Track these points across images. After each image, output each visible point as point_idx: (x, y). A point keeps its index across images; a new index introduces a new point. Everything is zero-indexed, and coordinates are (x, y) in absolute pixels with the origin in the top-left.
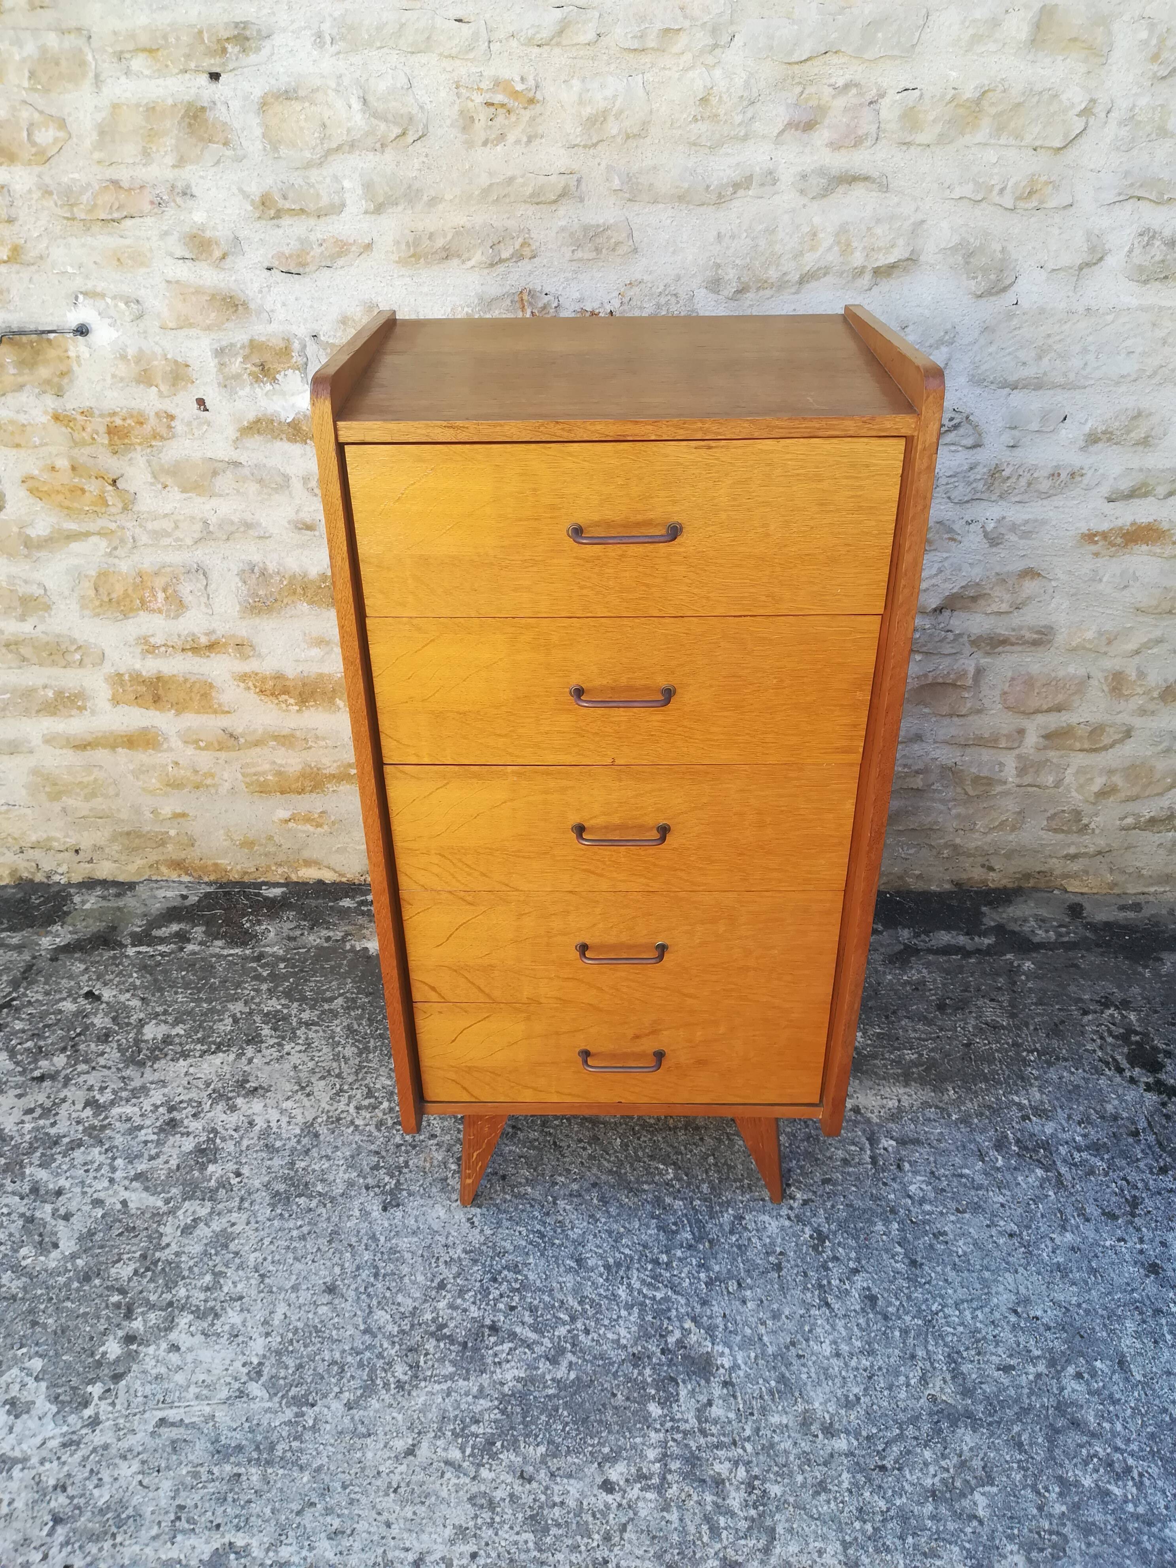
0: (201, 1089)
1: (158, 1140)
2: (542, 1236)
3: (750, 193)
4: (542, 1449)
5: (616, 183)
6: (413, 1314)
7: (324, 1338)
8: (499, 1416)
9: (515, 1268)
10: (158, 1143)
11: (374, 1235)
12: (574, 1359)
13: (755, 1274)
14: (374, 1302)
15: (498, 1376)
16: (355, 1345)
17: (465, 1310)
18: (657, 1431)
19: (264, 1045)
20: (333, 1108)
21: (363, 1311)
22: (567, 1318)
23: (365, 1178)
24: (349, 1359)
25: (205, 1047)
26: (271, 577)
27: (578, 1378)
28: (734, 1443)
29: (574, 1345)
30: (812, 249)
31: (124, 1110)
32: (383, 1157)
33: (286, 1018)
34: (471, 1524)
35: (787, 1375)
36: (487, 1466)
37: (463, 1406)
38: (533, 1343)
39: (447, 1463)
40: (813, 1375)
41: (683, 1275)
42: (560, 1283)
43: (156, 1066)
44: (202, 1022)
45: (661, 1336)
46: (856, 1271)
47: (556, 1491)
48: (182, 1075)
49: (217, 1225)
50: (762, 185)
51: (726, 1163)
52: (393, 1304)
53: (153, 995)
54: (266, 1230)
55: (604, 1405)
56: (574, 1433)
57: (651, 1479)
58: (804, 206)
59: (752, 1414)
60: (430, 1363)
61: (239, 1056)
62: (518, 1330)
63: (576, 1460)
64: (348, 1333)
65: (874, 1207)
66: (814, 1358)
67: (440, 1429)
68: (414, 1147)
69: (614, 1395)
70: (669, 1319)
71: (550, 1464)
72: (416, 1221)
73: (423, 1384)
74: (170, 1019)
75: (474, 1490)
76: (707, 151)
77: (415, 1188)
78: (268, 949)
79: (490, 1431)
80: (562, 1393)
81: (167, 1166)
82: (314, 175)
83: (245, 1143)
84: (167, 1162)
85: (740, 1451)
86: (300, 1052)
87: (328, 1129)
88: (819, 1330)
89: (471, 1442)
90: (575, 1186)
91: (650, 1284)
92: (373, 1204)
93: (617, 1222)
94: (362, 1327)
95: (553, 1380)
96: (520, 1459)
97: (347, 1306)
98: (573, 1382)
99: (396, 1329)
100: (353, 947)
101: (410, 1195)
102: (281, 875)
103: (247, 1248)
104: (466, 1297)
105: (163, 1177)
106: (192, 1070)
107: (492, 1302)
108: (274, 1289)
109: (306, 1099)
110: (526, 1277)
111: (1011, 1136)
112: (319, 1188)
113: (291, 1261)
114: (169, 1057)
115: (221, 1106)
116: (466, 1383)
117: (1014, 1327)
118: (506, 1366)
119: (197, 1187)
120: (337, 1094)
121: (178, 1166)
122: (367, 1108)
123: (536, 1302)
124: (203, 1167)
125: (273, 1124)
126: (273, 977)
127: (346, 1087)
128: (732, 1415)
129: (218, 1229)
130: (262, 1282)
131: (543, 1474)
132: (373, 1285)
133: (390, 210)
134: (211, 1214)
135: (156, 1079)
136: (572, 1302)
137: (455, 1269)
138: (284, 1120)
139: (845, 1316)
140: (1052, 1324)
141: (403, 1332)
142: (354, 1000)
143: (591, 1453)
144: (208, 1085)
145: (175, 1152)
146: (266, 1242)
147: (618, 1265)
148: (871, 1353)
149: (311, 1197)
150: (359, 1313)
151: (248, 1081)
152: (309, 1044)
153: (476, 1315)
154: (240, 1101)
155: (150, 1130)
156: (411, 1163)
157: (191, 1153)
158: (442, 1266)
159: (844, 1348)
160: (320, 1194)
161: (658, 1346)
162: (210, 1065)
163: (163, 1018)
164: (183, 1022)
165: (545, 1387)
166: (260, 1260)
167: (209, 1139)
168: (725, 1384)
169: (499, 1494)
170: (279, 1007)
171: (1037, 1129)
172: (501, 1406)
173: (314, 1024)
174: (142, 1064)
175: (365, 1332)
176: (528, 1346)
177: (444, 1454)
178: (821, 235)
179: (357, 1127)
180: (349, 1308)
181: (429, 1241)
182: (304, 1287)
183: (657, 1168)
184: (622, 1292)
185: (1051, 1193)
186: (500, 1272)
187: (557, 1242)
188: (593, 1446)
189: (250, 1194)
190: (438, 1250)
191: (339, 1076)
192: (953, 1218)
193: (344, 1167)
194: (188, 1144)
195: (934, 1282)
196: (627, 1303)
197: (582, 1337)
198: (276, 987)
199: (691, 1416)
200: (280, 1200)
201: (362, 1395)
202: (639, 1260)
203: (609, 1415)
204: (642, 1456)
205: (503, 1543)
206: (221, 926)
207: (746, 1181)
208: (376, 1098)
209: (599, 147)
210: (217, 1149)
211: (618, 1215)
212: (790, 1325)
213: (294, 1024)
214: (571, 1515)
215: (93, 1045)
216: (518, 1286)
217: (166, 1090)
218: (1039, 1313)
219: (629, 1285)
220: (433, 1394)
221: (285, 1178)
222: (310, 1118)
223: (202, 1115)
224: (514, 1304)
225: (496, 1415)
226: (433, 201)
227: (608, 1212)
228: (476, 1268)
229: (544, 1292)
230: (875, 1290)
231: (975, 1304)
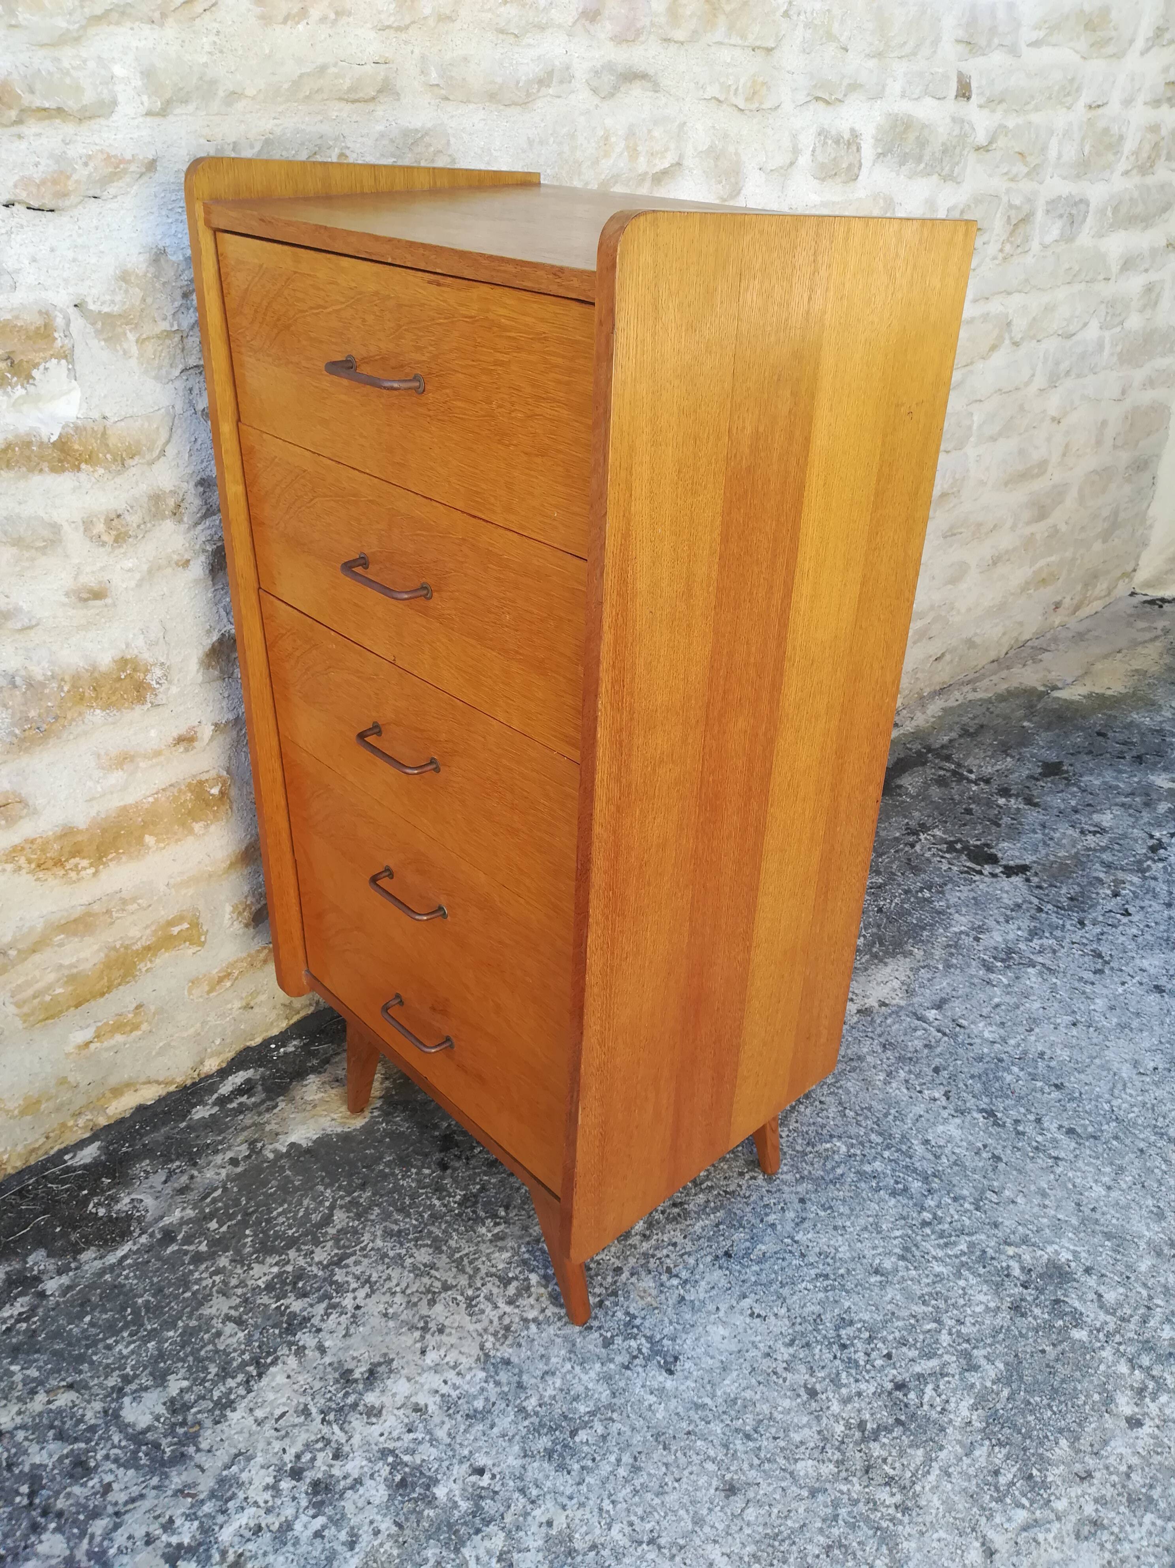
0: (302, 1425)
1: (330, 1519)
2: (826, 1277)
3: (551, 91)
4: (1063, 1443)
5: (434, 76)
6: (825, 1439)
7: (789, 1537)
8: (1004, 1451)
9: (844, 1322)
10: (337, 1522)
11: (695, 1404)
12: (983, 1352)
13: (991, 1175)
14: (782, 1462)
15: (958, 1422)
16: (822, 1514)
17: (859, 1394)
18: (1102, 1348)
19: (316, 1321)
20: (486, 1323)
21: (784, 1479)
22: (933, 1325)
23: (612, 1360)
24: (836, 1531)
25: (240, 1377)
26: (43, 685)
27: (1007, 1364)
28: (1149, 1308)
29: (968, 1341)
30: (606, 155)
31: (236, 1525)
32: (600, 1328)
33: (300, 1274)
34: (1107, 1555)
35: (1106, 1230)
36: (1052, 1498)
37: (972, 1471)
38: (942, 1368)
39: (1025, 1528)
40: (1117, 1215)
41: (956, 1217)
42: (890, 1302)
43: (204, 1445)
44: (195, 1353)
45: (1008, 1276)
46: (1038, 1121)
47: (1115, 1463)
48: (254, 1427)
49: (533, 1539)
50: (561, 82)
51: (862, 1109)
52: (797, 1447)
53: (80, 1372)
54: (591, 1495)
55: (1048, 1366)
56: (1063, 1406)
57: (1146, 1387)
58: (597, 106)
59: (1128, 1278)
60: (897, 1465)
61: (300, 1351)
62: (918, 1369)
63: (1093, 1426)
64: (801, 1510)
65: (986, 1066)
66: (1102, 1203)
67: (984, 1509)
68: (615, 1294)
69: (1043, 1351)
70: (992, 1258)
71: (1082, 1448)
72: (712, 1357)
73: (918, 1488)
74: (145, 1380)
75: (1070, 1527)
76: (512, 39)
77: (668, 1330)
78: (167, 1220)
79: (1014, 1469)
80: (1014, 1386)
81: (381, 1537)
82: (68, 56)
83: (441, 1434)
84: (377, 1532)
85: (1158, 1309)
86: (368, 1296)
87: (511, 1346)
88: (1078, 1181)
89: (1017, 1493)
90: (790, 1215)
91: (946, 1245)
92: (654, 1377)
93: (857, 1217)
94: (805, 1493)
95: (994, 1383)
96: (1062, 1467)
97: (764, 1488)
98: (1008, 1370)
99: (831, 1466)
100: (275, 1151)
101: (673, 1339)
102: (85, 1127)
103: (598, 1531)
104: (844, 1381)
105: (395, 1552)
106: (259, 1414)
107: (868, 1367)
108: (682, 1542)
109: (444, 1338)
110: (860, 1320)
111: (986, 957)
112: (582, 1408)
113: (657, 1501)
114: (208, 1423)
115: (356, 1422)
116: (945, 1451)
117: (1156, 1084)
118: (952, 1406)
119: (450, 1526)
120: (469, 1306)
121: (396, 1523)
122: (519, 1295)
123: (897, 1334)
124: (430, 1501)
125: (445, 1389)
126: (218, 1245)
127: (470, 1292)
128: (1121, 1290)
129: (540, 1542)
130: (660, 1548)
131: (1091, 1462)
132: (759, 1449)
133: (177, 111)
134: (509, 1535)
135: (226, 1459)
136: (919, 1309)
137: (803, 1368)
138: (451, 1375)
139: (1076, 1156)
140: (1168, 1066)
141: (838, 1463)
142: (354, 1203)
143: (1093, 1409)
144: (305, 1412)
145: (371, 1513)
146: (607, 1505)
147: (906, 1249)
148: (1121, 1170)
149: (585, 1425)
150: (784, 1484)
151: (350, 1371)
152: (368, 1281)
153: (873, 1390)
154: (371, 1398)
155: (304, 1518)
156: (632, 1310)
157: (391, 1498)
158: (789, 1376)
159: (1106, 1179)
160: (592, 1414)
161: (1016, 1285)
162: (277, 1390)
163: (134, 1386)
164: (168, 1372)
165: (997, 1394)
166: (628, 1529)
167: (393, 1467)
168: (1088, 1271)
169: (1089, 1509)
170: (275, 1270)
171: (992, 943)
172: (994, 1442)
173: (342, 1258)
174: (180, 1458)
175: (813, 1493)
176: (943, 1375)
177: (1014, 1525)
178: (613, 139)
179: (535, 1320)
180: (770, 1489)
181: (746, 1365)
182: (705, 1512)
183: (826, 1150)
184: (938, 1268)
185: (1054, 980)
186: (839, 1336)
187: (842, 1271)
188: (1085, 1403)
189: (521, 1478)
190: (765, 1364)
191: (446, 1287)
192: (1033, 1038)
193: (578, 1369)
194: (376, 1491)
195: (1083, 1091)
196: (954, 1274)
197: (964, 1330)
198: (238, 1252)
199: (1102, 1316)
200: (561, 1455)
201: (890, 1550)
202: (913, 1231)
203: (1063, 1370)
204: (1121, 1376)
205: (1145, 1543)
206: (64, 1235)
207: (893, 1111)
208: (516, 1278)
209: (410, 31)
210: (418, 1468)
211: (852, 1210)
212: (1059, 1193)
213: (320, 1273)
214: (1147, 1469)
215: (77, 1490)
216: (867, 1334)
217: (260, 1459)
218: (1152, 1065)
219: (934, 1257)
220: (937, 1487)
221: (536, 1430)
222: (476, 1351)
223: (346, 1449)
224: (885, 1352)
225: (1000, 1453)
226: (233, 96)
227: (842, 1214)
228: (817, 1351)
229: (891, 1321)
230: (1066, 1124)
231: (1120, 1086)
